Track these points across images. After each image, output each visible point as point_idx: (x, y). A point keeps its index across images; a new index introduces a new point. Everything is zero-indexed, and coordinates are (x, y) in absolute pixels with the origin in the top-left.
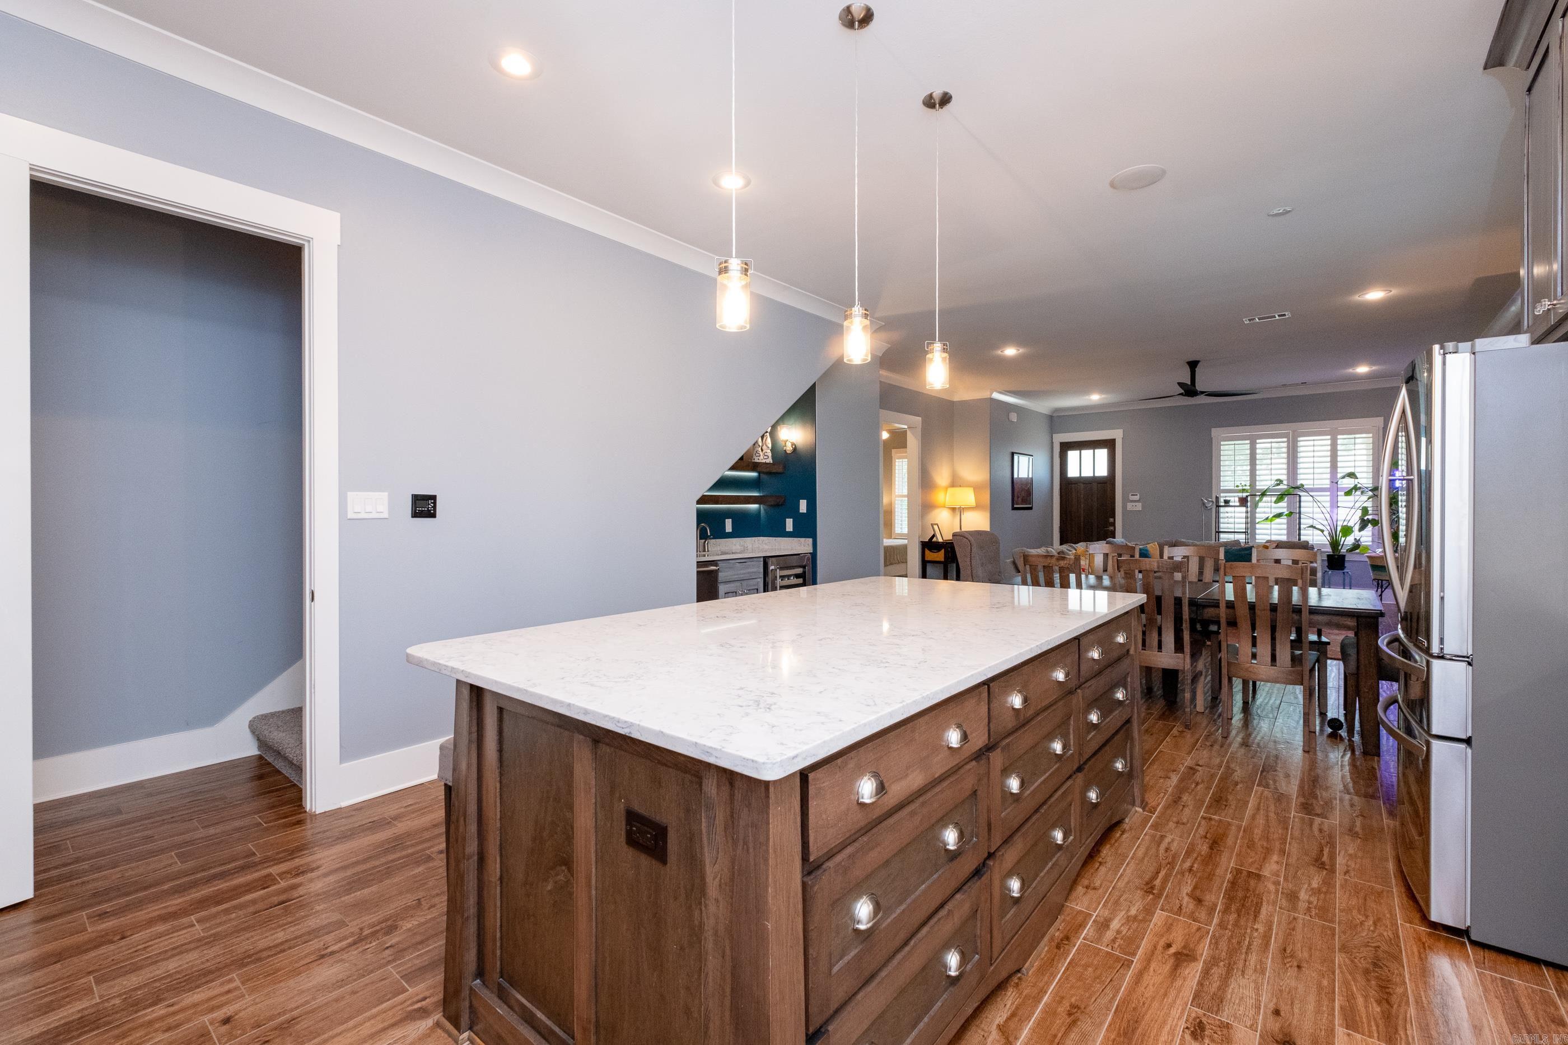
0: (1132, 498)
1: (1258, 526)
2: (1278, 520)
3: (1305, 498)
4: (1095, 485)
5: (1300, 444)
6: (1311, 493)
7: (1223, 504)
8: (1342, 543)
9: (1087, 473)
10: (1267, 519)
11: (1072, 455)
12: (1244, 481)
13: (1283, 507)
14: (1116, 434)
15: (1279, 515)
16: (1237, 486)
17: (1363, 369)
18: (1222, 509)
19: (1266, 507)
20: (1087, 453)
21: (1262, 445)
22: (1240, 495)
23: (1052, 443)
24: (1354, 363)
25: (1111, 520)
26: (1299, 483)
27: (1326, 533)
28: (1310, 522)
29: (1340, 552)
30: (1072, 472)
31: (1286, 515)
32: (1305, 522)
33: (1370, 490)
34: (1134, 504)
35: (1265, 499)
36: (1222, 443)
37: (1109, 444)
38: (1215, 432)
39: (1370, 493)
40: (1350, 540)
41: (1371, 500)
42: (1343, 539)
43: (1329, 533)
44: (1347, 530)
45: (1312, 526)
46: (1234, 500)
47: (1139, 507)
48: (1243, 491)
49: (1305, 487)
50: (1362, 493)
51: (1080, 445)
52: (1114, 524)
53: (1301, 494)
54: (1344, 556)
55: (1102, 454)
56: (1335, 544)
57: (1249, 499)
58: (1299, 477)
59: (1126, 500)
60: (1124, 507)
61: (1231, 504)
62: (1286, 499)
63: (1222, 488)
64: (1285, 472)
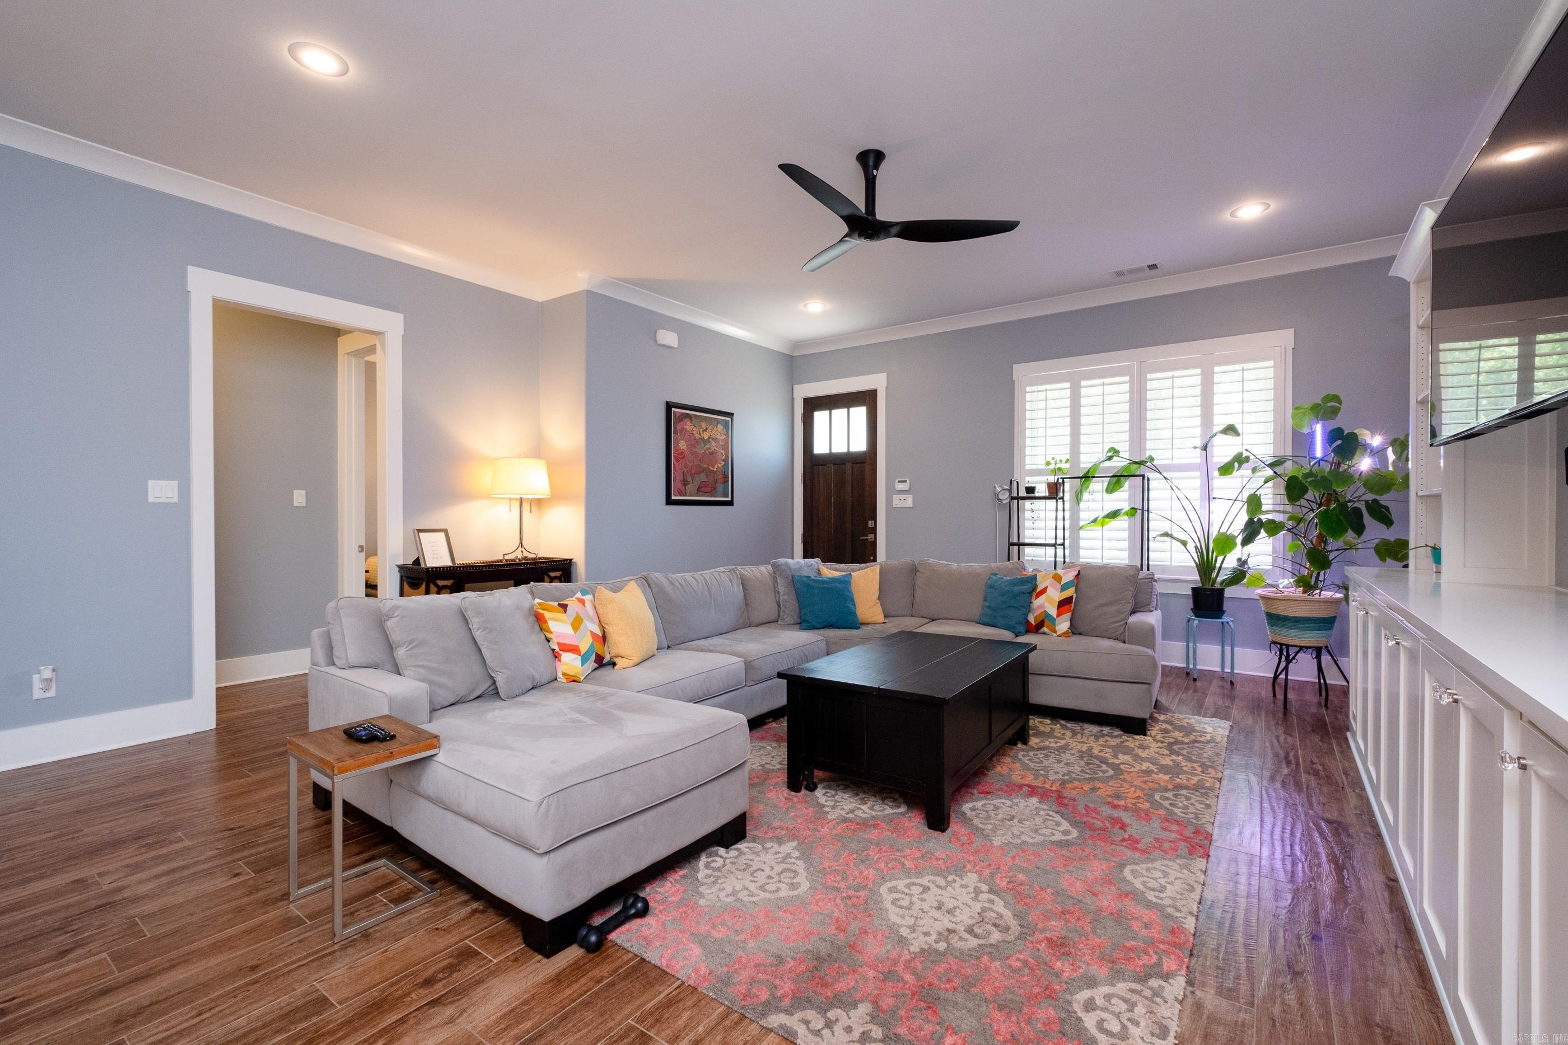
0: (898, 486)
1: (1082, 534)
2: (1113, 523)
3: (1157, 483)
4: (849, 467)
5: (1150, 385)
6: (1166, 474)
7: (1025, 495)
8: (1218, 565)
9: (839, 448)
10: (1095, 521)
11: (820, 417)
12: (1061, 452)
13: (1122, 499)
14: (875, 381)
15: (1114, 515)
16: (1048, 463)
17: (1250, 211)
18: (1025, 505)
19: (1095, 500)
20: (839, 414)
21: (1091, 391)
22: (1052, 479)
23: (793, 399)
24: (1237, 200)
25: (871, 523)
26: (1147, 454)
27: (1191, 546)
28: (1166, 527)
29: (1214, 581)
30: (820, 448)
31: (1126, 514)
32: (1157, 526)
33: (1268, 466)
34: (902, 497)
35: (1092, 484)
36: (1028, 389)
37: (867, 398)
38: (1019, 370)
39: (1269, 472)
40: (1230, 562)
41: (1270, 484)
42: (1220, 559)
43: (1196, 547)
44: (1225, 543)
45: (1166, 534)
46: (1042, 490)
47: (909, 501)
48: (1058, 470)
49: (1155, 463)
50: (1254, 470)
51: (830, 402)
52: (874, 530)
53: (1151, 475)
54: (1221, 592)
55: (859, 413)
56: (1205, 567)
57: (1067, 486)
58: (1149, 445)
59: (891, 491)
60: (889, 501)
61: (1037, 494)
62: (1127, 485)
63: (1027, 467)
64: (1126, 436)
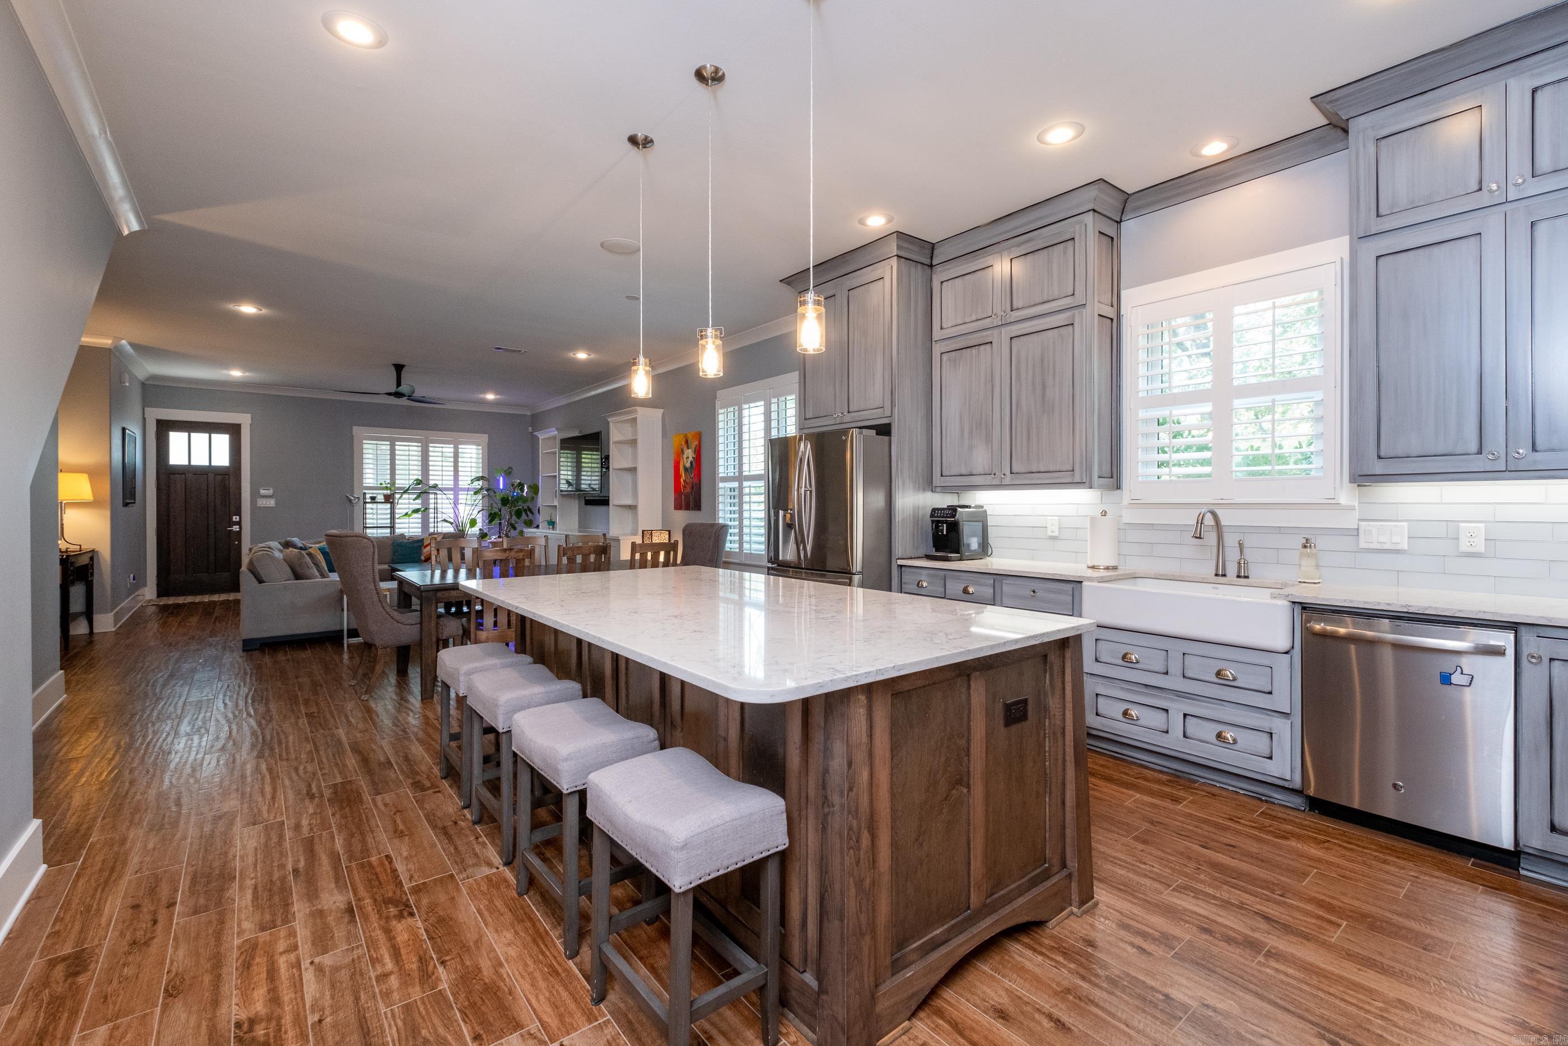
0: (262, 492)
1: (397, 521)
2: (415, 515)
4: (211, 477)
5: (431, 449)
7: (369, 501)
9: (200, 461)
10: (406, 514)
11: (176, 437)
12: (386, 479)
13: (419, 503)
14: (244, 419)
15: (416, 511)
16: (381, 484)
17: (490, 397)
18: (368, 506)
19: (406, 503)
20: (200, 437)
21: (400, 447)
22: (385, 492)
23: (145, 418)
24: (485, 391)
25: (236, 518)
26: (432, 483)
30: (176, 460)
31: (419, 511)
34: (266, 499)
35: (405, 496)
36: (363, 442)
37: (234, 431)
38: (356, 430)
43: (454, 526)
44: (473, 522)
45: (445, 520)
46: (380, 498)
47: (271, 503)
48: (386, 488)
49: (434, 486)
51: (189, 426)
52: (240, 522)
55: (222, 442)
57: (391, 496)
58: (431, 478)
59: (255, 495)
60: (253, 502)
61: (376, 500)
62: (422, 497)
63: (366, 485)
64: (421, 473)
